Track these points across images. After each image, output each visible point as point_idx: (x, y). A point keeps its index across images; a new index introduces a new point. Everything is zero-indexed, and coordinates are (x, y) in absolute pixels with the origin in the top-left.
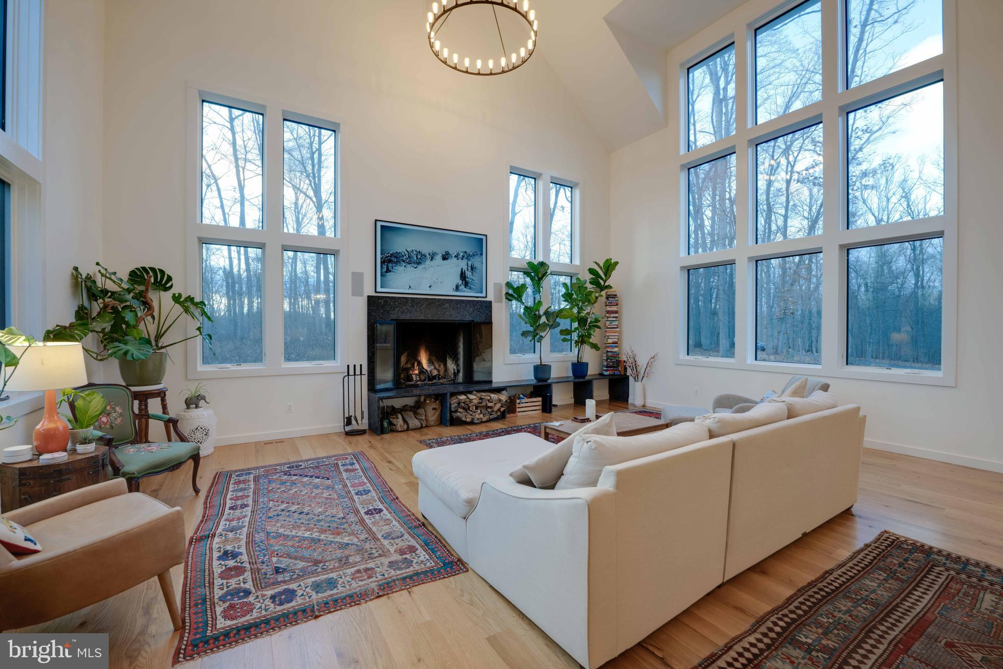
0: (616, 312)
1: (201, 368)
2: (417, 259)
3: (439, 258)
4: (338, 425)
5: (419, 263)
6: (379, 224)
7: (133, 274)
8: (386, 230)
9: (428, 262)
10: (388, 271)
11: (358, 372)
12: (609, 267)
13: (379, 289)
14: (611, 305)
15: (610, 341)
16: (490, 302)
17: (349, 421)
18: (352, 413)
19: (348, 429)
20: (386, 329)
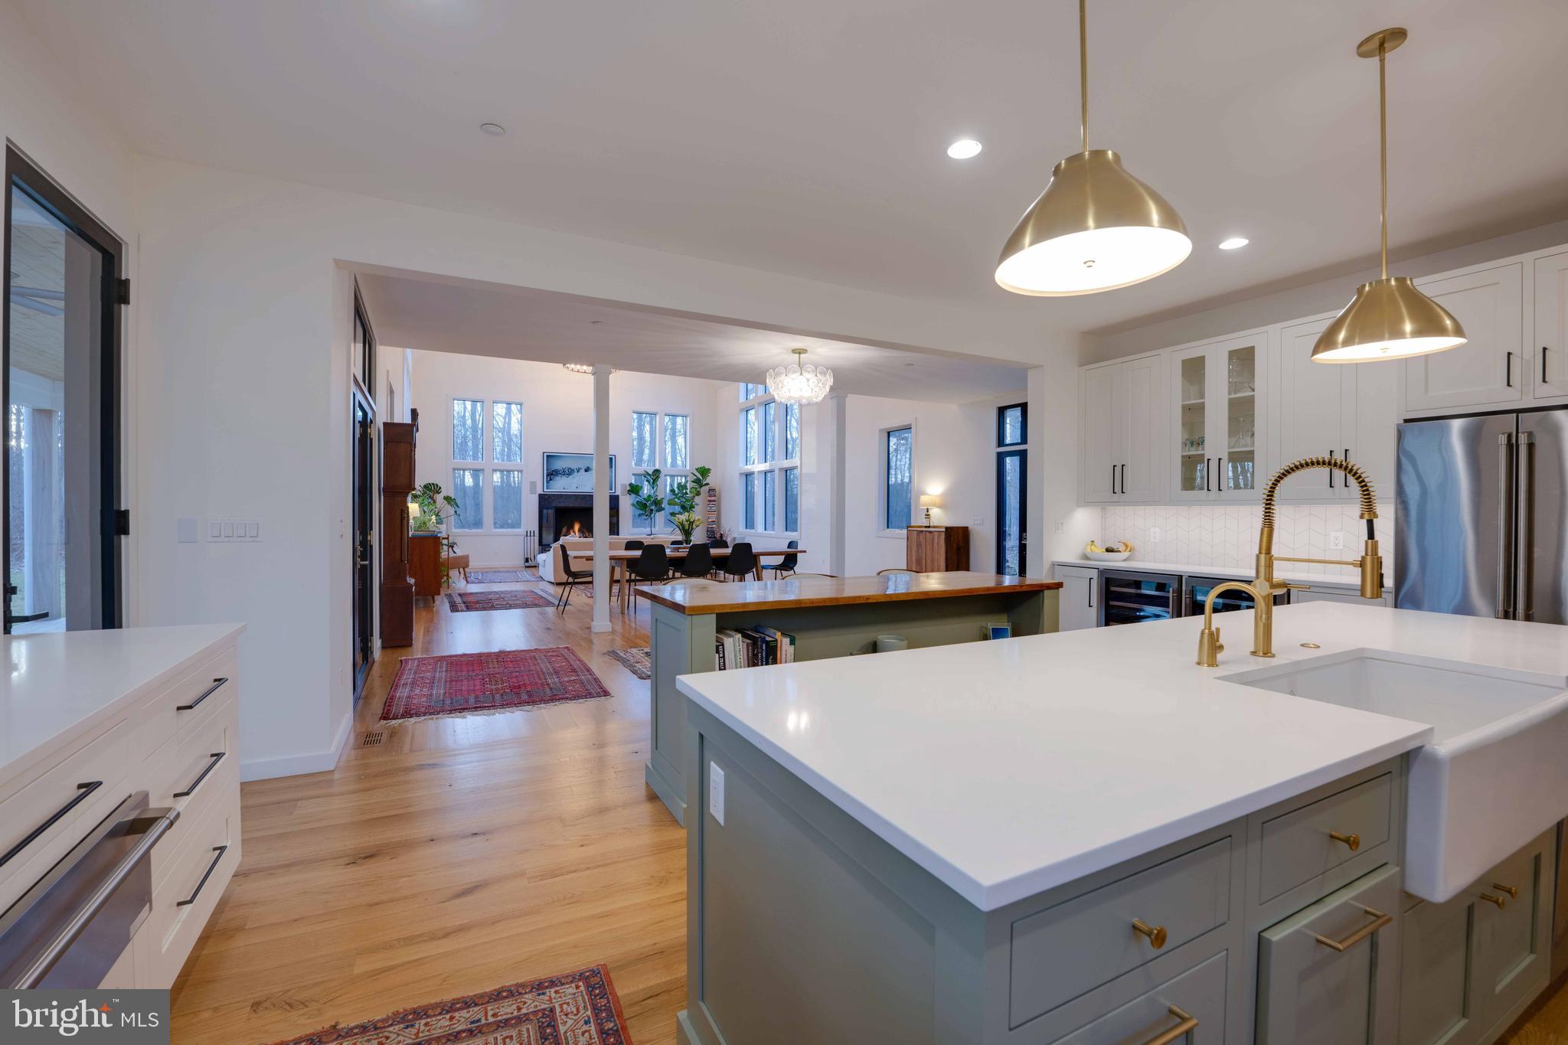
0: (714, 501)
1: (454, 530)
2: (569, 472)
3: (583, 470)
4: (521, 562)
5: (570, 475)
6: (545, 454)
7: (425, 486)
8: (550, 458)
9: (576, 474)
10: (551, 480)
11: (532, 535)
12: (704, 472)
13: (545, 490)
14: (710, 496)
15: (710, 520)
16: (618, 496)
17: (527, 560)
18: (529, 556)
19: (527, 564)
20: (550, 513)
